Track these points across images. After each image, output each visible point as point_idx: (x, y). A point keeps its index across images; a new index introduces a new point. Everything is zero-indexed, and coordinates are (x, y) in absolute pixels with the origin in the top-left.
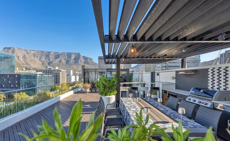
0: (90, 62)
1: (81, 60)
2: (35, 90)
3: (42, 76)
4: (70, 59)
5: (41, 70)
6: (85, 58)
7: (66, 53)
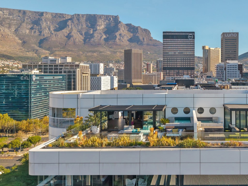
0: (143, 39)
1: (120, 35)
2: (28, 109)
3: (42, 78)
4: (94, 31)
5: (33, 64)
6: (131, 28)
7: (83, 16)
